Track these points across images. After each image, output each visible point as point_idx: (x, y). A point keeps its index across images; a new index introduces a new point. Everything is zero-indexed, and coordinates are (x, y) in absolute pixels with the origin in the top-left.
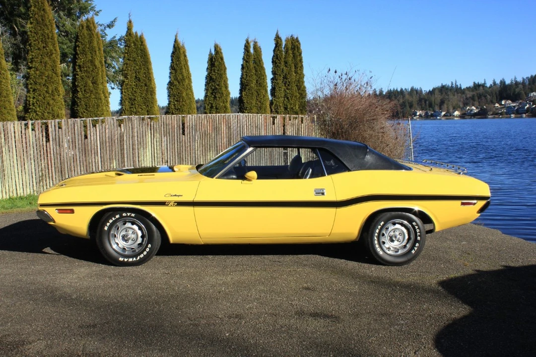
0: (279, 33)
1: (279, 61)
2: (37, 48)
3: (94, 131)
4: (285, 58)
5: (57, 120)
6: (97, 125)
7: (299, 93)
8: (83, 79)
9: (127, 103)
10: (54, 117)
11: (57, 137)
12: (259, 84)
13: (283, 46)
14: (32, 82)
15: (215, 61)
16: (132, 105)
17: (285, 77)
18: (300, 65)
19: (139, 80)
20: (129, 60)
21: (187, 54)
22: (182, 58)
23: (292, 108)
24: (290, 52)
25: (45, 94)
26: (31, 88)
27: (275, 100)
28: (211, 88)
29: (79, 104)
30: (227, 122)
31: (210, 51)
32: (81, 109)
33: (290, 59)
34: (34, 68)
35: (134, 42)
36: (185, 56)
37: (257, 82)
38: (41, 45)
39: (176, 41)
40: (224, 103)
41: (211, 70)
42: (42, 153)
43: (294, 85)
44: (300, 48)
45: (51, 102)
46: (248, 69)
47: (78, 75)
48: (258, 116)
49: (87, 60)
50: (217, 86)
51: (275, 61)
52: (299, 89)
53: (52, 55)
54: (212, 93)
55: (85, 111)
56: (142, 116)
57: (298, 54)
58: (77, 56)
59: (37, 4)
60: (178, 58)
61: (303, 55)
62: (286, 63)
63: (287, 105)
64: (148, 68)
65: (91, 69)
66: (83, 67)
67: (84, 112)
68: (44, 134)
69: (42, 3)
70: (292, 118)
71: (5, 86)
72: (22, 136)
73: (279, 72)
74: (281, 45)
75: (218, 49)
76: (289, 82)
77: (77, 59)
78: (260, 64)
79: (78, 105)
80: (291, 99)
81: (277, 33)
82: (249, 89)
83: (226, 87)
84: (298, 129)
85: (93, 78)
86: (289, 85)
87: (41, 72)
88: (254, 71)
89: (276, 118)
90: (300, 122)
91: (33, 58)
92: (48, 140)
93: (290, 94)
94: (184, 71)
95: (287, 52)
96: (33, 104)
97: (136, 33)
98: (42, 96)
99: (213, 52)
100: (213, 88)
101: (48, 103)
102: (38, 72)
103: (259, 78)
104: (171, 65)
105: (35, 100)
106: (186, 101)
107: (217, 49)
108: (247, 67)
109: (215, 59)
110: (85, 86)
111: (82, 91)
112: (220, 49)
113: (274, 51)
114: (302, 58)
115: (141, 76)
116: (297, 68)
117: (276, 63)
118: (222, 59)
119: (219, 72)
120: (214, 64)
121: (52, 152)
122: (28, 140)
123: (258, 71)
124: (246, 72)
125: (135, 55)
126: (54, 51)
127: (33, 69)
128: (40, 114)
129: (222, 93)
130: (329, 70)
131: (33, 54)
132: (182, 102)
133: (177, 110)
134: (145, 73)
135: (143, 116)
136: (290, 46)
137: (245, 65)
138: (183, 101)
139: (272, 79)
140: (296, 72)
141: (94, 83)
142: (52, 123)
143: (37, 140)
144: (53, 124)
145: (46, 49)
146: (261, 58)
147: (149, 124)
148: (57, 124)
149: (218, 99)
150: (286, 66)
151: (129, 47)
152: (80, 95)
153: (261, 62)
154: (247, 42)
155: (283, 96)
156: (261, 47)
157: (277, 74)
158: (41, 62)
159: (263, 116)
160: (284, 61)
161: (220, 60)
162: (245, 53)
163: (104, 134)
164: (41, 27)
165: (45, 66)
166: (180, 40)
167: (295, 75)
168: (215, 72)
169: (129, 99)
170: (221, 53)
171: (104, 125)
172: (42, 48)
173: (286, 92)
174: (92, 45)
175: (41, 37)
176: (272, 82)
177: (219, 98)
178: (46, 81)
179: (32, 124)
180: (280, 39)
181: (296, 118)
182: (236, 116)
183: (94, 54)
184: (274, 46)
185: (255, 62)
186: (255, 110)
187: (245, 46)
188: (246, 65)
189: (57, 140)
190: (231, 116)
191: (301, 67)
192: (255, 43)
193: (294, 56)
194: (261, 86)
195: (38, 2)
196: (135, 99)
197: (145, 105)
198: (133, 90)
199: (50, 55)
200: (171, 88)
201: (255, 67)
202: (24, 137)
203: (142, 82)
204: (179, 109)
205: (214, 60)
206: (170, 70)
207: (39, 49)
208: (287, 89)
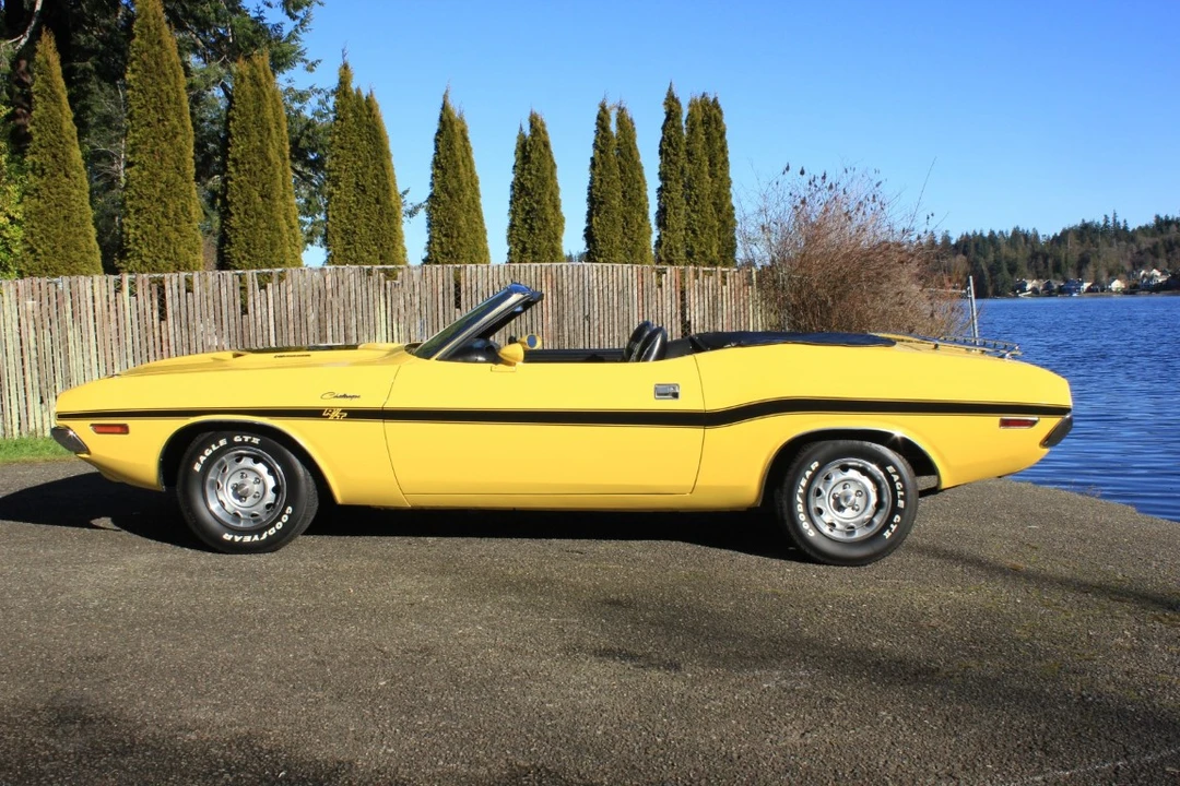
0: (674, 89)
1: (674, 149)
2: (143, 123)
3: (263, 299)
4: (688, 143)
5: (183, 274)
6: (269, 285)
7: (719, 220)
8: (241, 187)
9: (338, 240)
10: (178, 269)
11: (183, 309)
12: (630, 199)
13: (684, 118)
14: (133, 193)
15: (531, 150)
16: (349, 243)
17: (688, 186)
18: (721, 158)
19: (364, 191)
20: (342, 148)
21: (469, 135)
22: (458, 143)
23: (703, 253)
24: (700, 130)
25: (160, 218)
26: (131, 207)
27: (665, 235)
28: (523, 209)
29: (233, 241)
30: (555, 282)
31: (521, 129)
32: (234, 252)
33: (699, 147)
34: (139, 163)
35: (353, 111)
36: (465, 139)
37: (624, 196)
38: (153, 116)
39: (444, 107)
40: (549, 241)
41: (523, 170)
42: (151, 344)
43: (708, 203)
44: (721, 121)
45: (173, 235)
46: (604, 167)
47: (232, 180)
48: (625, 269)
49: (251, 147)
50: (535, 205)
51: (668, 148)
52: (719, 212)
53: (175, 137)
54: (525, 220)
55: (246, 255)
56: (366, 267)
57: (716, 135)
58: (230, 140)
59: (146, 31)
60: (450, 144)
61: (727, 137)
62: (689, 153)
63: (692, 247)
64: (382, 165)
65: (259, 166)
66: (243, 163)
67: (244, 258)
68: (156, 302)
69: (156, 29)
71: (77, 201)
72: (108, 306)
73: (675, 174)
74: (678, 115)
75: (539, 124)
76: (697, 196)
77: (230, 146)
78: (631, 156)
79: (231, 244)
80: (702, 234)
81: (670, 89)
82: (606, 212)
83: (556, 207)
84: (715, 298)
85: (263, 185)
86: (696, 203)
87: (151, 173)
88: (618, 172)
89: (666, 273)
90: (719, 282)
91: (136, 144)
92: (163, 316)
93: (699, 221)
94: (462, 170)
95: (692, 130)
96: (136, 240)
97: (358, 90)
98: (154, 223)
99: (527, 131)
100: (527, 208)
101: (166, 239)
102: (145, 173)
103: (629, 187)
104: (435, 159)
105: (139, 233)
106: (465, 235)
107: (536, 125)
108: (603, 164)
109: (530, 145)
110: (246, 203)
111: (239, 214)
112: (543, 125)
113: (664, 128)
114: (725, 143)
115: (368, 181)
116: (715, 164)
117: (668, 155)
118: (546, 145)
119: (539, 174)
120: (529, 157)
121: (172, 342)
122: (120, 315)
123: (628, 171)
124: (600, 174)
125: (356, 138)
126: (179, 130)
127: (137, 167)
128: (148, 260)
129: (547, 220)
130: (788, 169)
131: (137, 135)
132: (457, 238)
133: (447, 255)
134: (376, 176)
135: (369, 267)
136: (699, 117)
137: (597, 160)
138: (459, 236)
139: (660, 190)
140: (712, 175)
141: (266, 196)
142: (173, 281)
143: (142, 316)
144: (175, 281)
145: (164, 125)
146: (634, 143)
147: (383, 282)
148: (183, 281)
149: (537, 231)
150: (690, 162)
151: (342, 120)
152: (235, 221)
153: (634, 153)
154: (603, 108)
155: (683, 226)
156: (635, 121)
157: (670, 180)
158: (153, 152)
159: (635, 269)
160: (687, 151)
161: (542, 147)
162: (597, 132)
163: (283, 304)
164: (152, 78)
165: (162, 160)
166: (455, 106)
167: (710, 180)
168: (530, 174)
169: (342, 230)
170: (545, 132)
171: (283, 284)
172: (154, 122)
173: (689, 217)
174: (260, 116)
175: (153, 100)
176: (660, 197)
177: (540, 230)
178: (162, 191)
179: (132, 283)
180: (677, 101)
181: (711, 273)
182: (576, 268)
183: (266, 135)
184: (664, 117)
185: (621, 154)
186: (620, 255)
187: (599, 118)
188: (601, 158)
189: (184, 316)
190: (564, 268)
191: (723, 163)
192: (621, 111)
193: (708, 139)
194: (634, 205)
195: (149, 27)
196: (355, 232)
197: (376, 244)
198: (350, 211)
199: (171, 138)
200: (434, 209)
201: (619, 163)
202: (112, 308)
203: (371, 196)
204: (451, 252)
205: (528, 148)
206: (432, 168)
207: (149, 124)
208: (692, 211)
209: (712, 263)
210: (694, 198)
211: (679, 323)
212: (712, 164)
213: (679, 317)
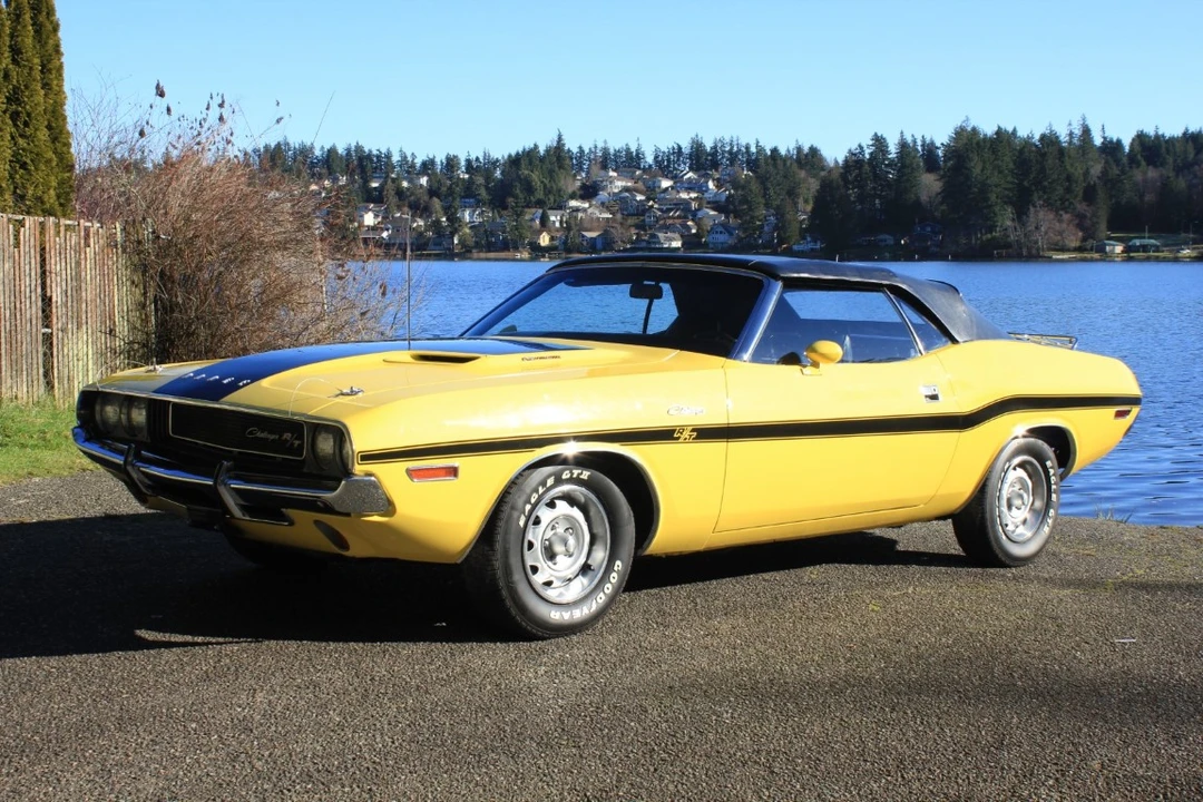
4: (12, 36)
7: (55, 152)
17: (13, 98)
18: (55, 63)
23: (40, 197)
24: (27, 17)
33: (28, 41)
43: (41, 125)
52: (54, 140)
57: (49, 27)
61: (61, 34)
62: (15, 51)
63: (22, 188)
70: (62, 229)
76: (27, 115)
80: (36, 170)
86: (25, 124)
89: (23, 226)
90: (82, 242)
93: (30, 151)
114: (59, 40)
116: (50, 71)
140: (46, 86)
150: (14, 61)
160: (10, 46)
167: (42, 92)
181: (73, 229)
191: (59, 70)
193: (37, 32)
208: (21, 136)
209: (49, 213)
210: (24, 117)
211: (40, 299)
212: (45, 69)
213: (39, 290)
